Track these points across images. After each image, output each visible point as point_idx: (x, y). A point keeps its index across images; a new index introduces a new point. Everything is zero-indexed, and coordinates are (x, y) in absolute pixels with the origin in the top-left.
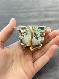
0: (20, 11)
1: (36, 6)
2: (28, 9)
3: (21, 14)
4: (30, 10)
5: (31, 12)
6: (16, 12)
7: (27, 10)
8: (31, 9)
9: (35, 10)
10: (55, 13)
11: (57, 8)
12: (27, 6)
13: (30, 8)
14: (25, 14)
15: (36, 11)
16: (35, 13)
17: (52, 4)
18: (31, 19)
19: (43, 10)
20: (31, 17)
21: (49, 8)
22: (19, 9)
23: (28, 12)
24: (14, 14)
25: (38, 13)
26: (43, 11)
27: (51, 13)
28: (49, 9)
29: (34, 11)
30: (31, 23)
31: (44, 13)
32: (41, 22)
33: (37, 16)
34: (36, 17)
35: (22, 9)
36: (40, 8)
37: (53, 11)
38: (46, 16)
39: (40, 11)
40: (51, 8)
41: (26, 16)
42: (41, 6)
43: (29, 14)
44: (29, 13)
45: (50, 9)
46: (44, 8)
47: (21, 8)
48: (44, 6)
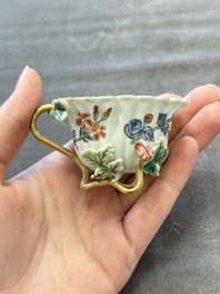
0: (70, 28)
1: (130, 6)
2: (98, 19)
3: (72, 40)
4: (105, 24)
5: (108, 30)
6: (52, 35)
7: (95, 25)
8: (111, 18)
10: (204, 31)
11: (209, 14)
12: (95, 7)
13: (105, 18)
14: (86, 39)
15: (131, 28)
16: (124, 35)
18: (111, 57)
19: (155, 20)
20: (109, 51)
21: (180, 12)
22: (65, 22)
23: (99, 30)
24: (45, 40)
25: (138, 33)
27: (185, 33)
29: (122, 28)
30: (110, 74)
31: (158, 32)
32: (149, 70)
33: (133, 45)
34: (130, 50)
35: (74, 21)
36: (145, 14)
38: (169, 45)
39: (144, 26)
40: (188, 11)
41: (92, 47)
42: (147, 7)
43: (104, 38)
44: (102, 34)
45: (184, 17)
46: (161, 14)
47: (70, 17)
48: (158, 7)
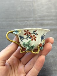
9: (32, 19)
17: (47, 14)
26: (38, 20)
28: (44, 18)
37: (48, 20)
